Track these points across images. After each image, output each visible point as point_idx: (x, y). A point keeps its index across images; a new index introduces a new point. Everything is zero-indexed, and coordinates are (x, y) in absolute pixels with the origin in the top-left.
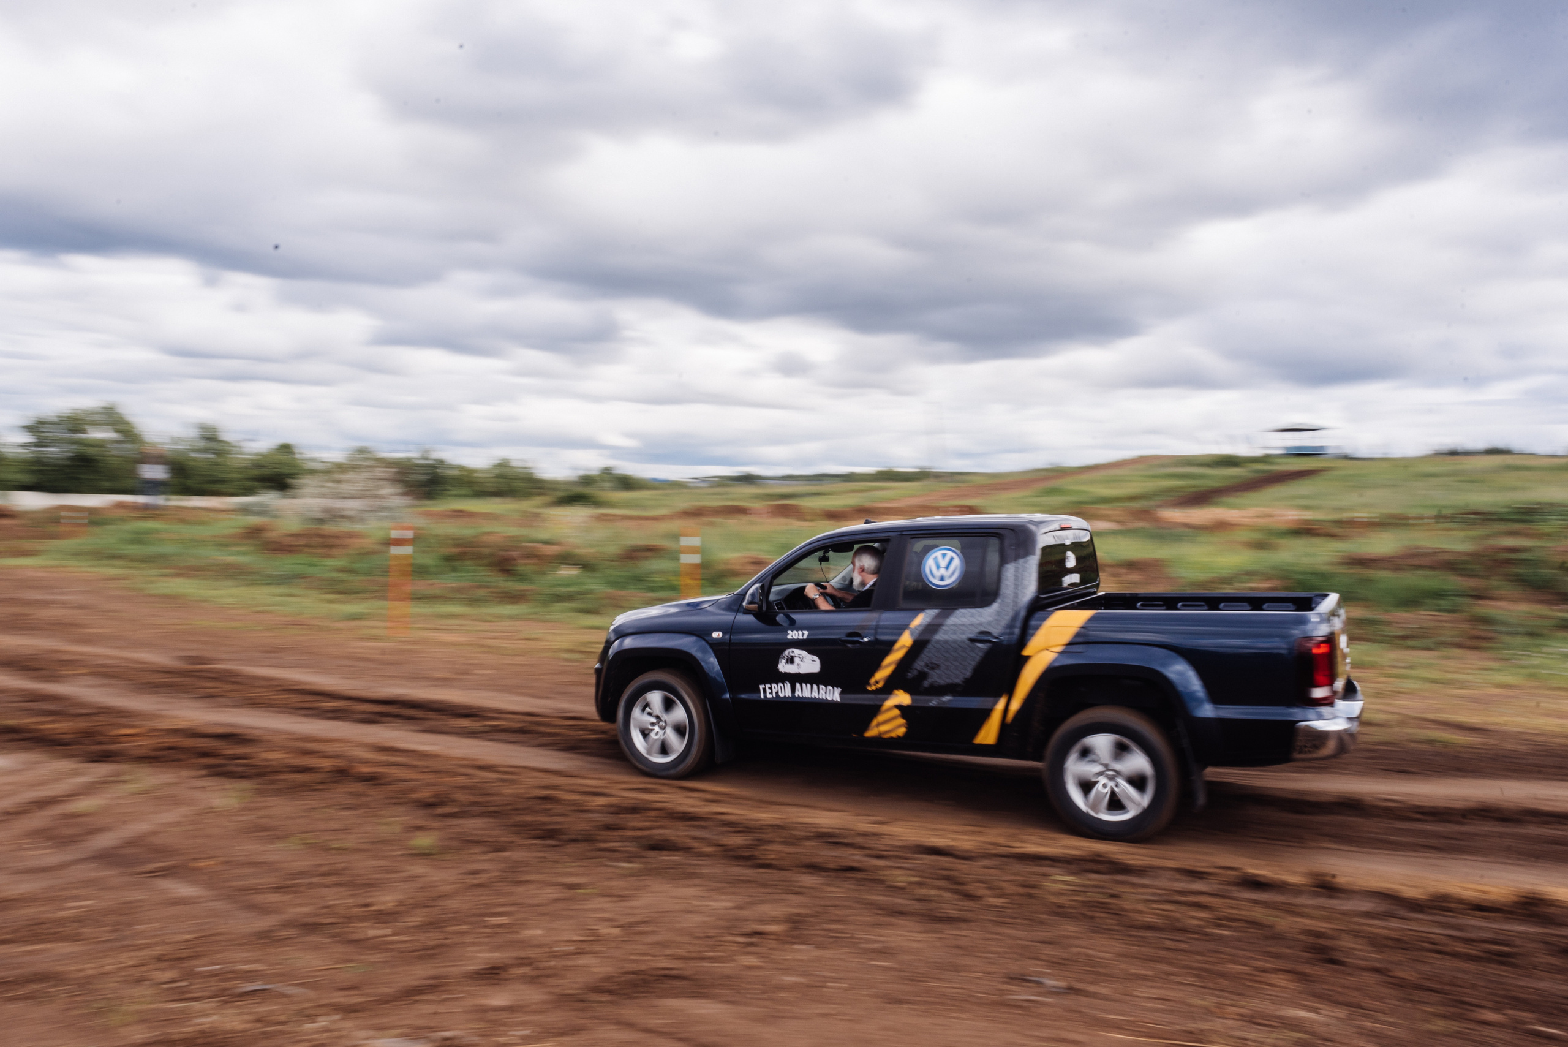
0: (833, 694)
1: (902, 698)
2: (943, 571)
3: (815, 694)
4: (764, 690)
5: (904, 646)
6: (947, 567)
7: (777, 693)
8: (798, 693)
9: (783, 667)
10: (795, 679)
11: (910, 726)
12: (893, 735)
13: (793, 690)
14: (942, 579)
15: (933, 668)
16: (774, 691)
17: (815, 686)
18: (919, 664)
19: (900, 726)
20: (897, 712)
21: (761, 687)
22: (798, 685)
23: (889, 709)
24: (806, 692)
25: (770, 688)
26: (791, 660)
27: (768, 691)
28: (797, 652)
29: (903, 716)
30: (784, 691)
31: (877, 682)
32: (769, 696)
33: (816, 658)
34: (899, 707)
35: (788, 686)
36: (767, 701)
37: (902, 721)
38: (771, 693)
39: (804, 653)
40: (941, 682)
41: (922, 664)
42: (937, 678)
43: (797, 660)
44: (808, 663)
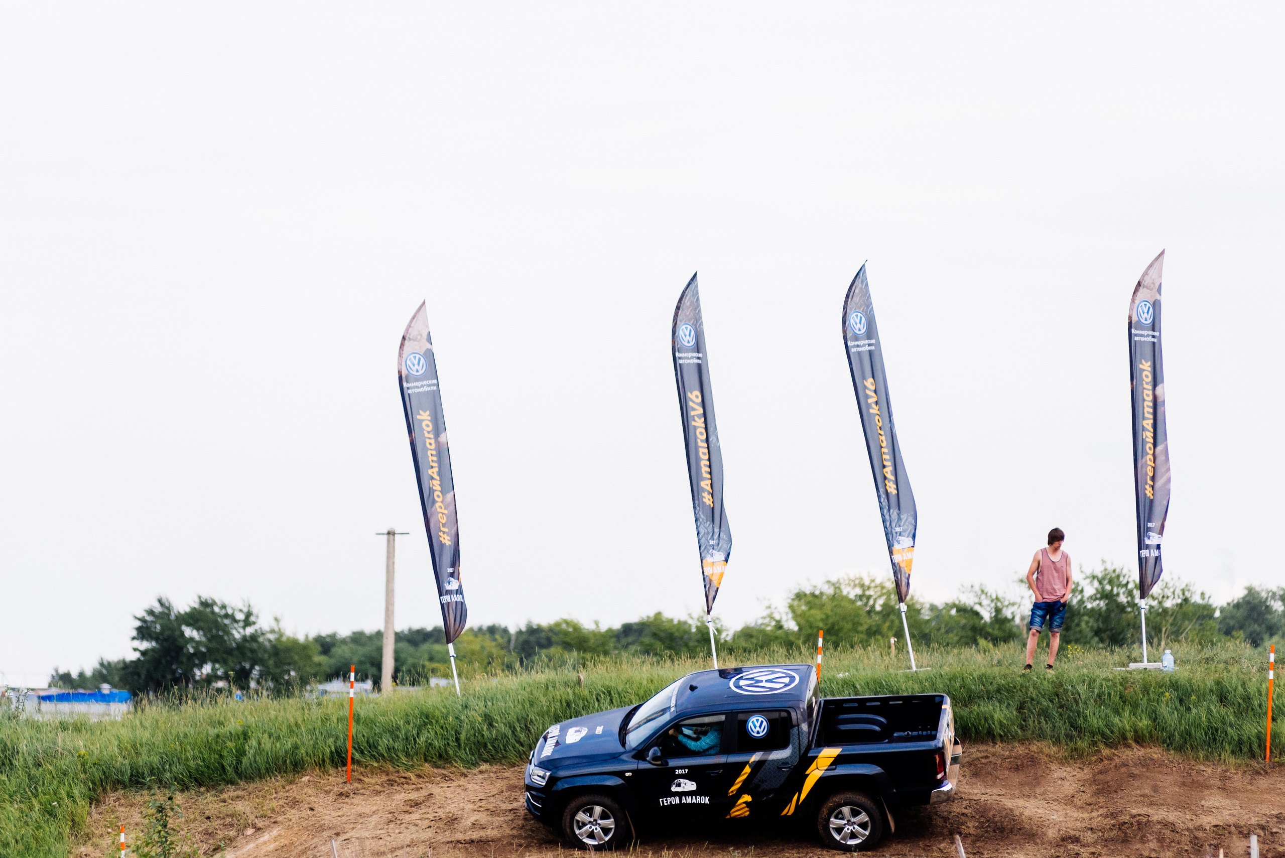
0: (706, 800)
1: (747, 798)
2: (758, 729)
3: (694, 801)
4: (663, 801)
5: (746, 773)
6: (760, 727)
7: (671, 802)
8: (684, 801)
9: (674, 789)
10: (681, 795)
11: (750, 811)
12: (743, 816)
13: (681, 800)
14: (758, 733)
15: (763, 782)
17: (694, 797)
18: (756, 781)
19: (747, 811)
22: (683, 797)
26: (679, 785)
27: (665, 802)
28: (682, 780)
29: (747, 806)
30: (677, 800)
31: (732, 792)
33: (694, 783)
34: (745, 803)
35: (677, 799)
37: (747, 809)
39: (686, 781)
43: (682, 785)
44: (690, 786)
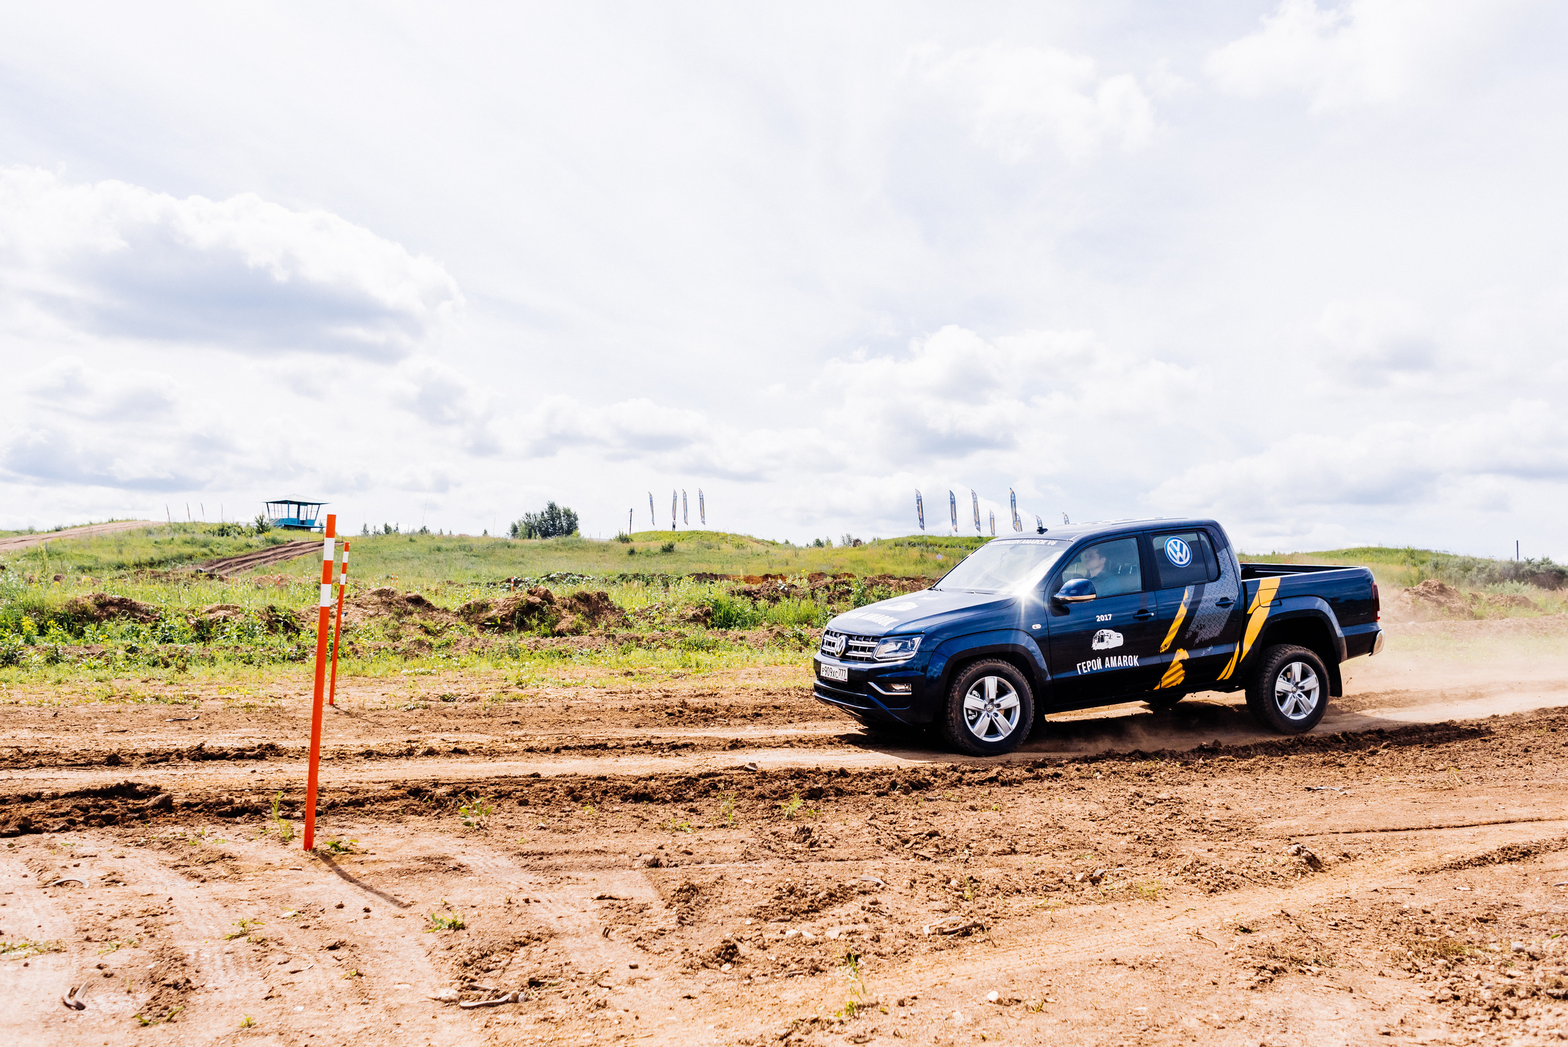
16: (1088, 666)
20: (1181, 665)
21: (1078, 665)
23: (1176, 664)
24: (1113, 663)
25: (1085, 665)
32: (1085, 672)
36: (1084, 676)
38: (1086, 669)
40: (1206, 637)
41: (1195, 626)
42: (1205, 635)
